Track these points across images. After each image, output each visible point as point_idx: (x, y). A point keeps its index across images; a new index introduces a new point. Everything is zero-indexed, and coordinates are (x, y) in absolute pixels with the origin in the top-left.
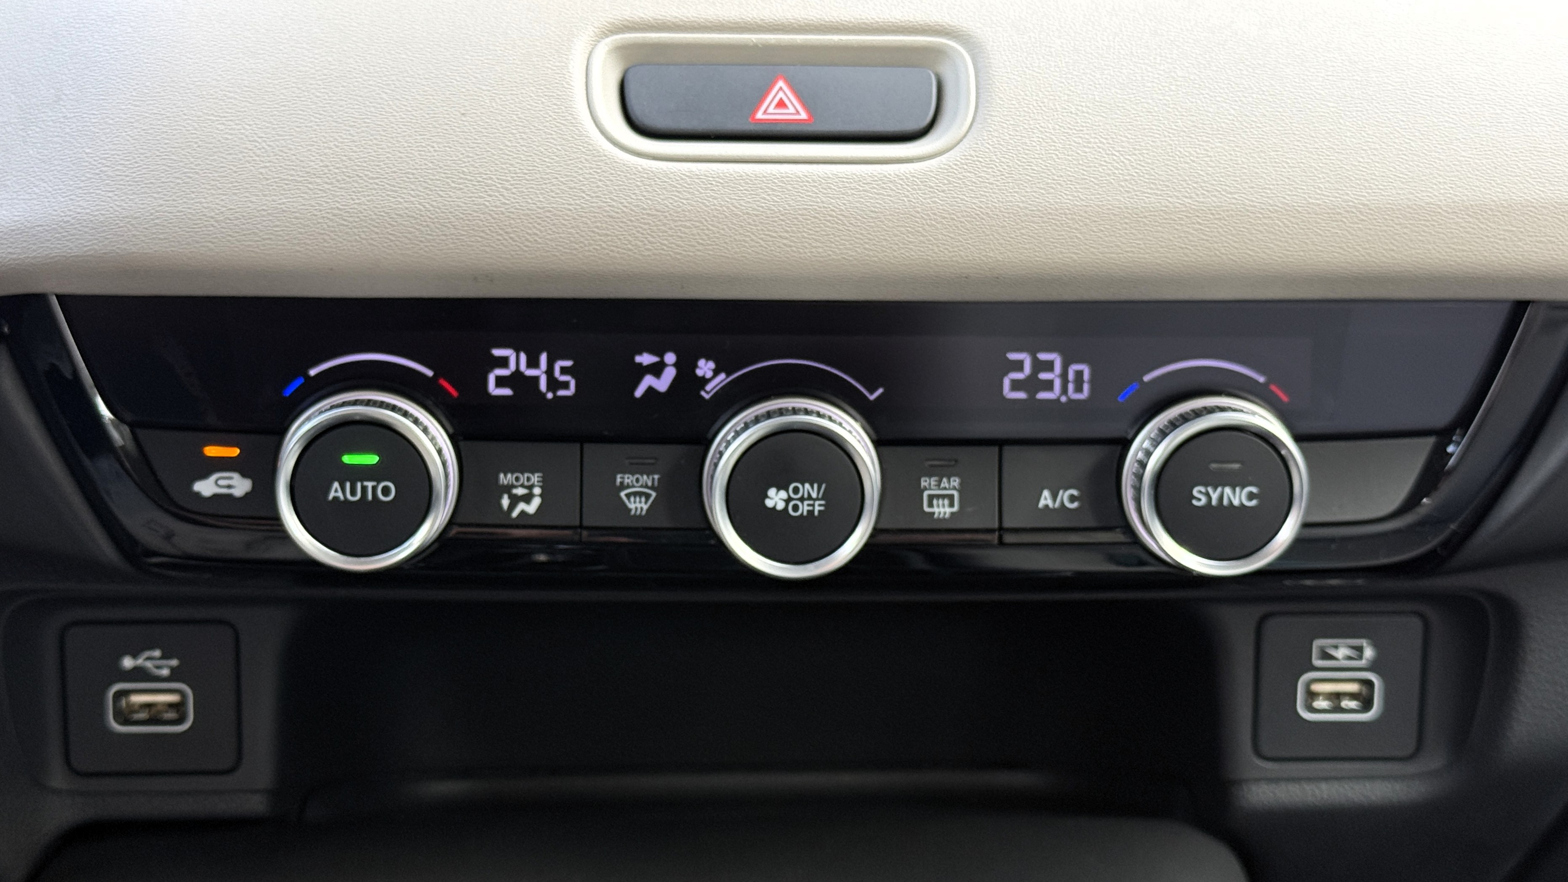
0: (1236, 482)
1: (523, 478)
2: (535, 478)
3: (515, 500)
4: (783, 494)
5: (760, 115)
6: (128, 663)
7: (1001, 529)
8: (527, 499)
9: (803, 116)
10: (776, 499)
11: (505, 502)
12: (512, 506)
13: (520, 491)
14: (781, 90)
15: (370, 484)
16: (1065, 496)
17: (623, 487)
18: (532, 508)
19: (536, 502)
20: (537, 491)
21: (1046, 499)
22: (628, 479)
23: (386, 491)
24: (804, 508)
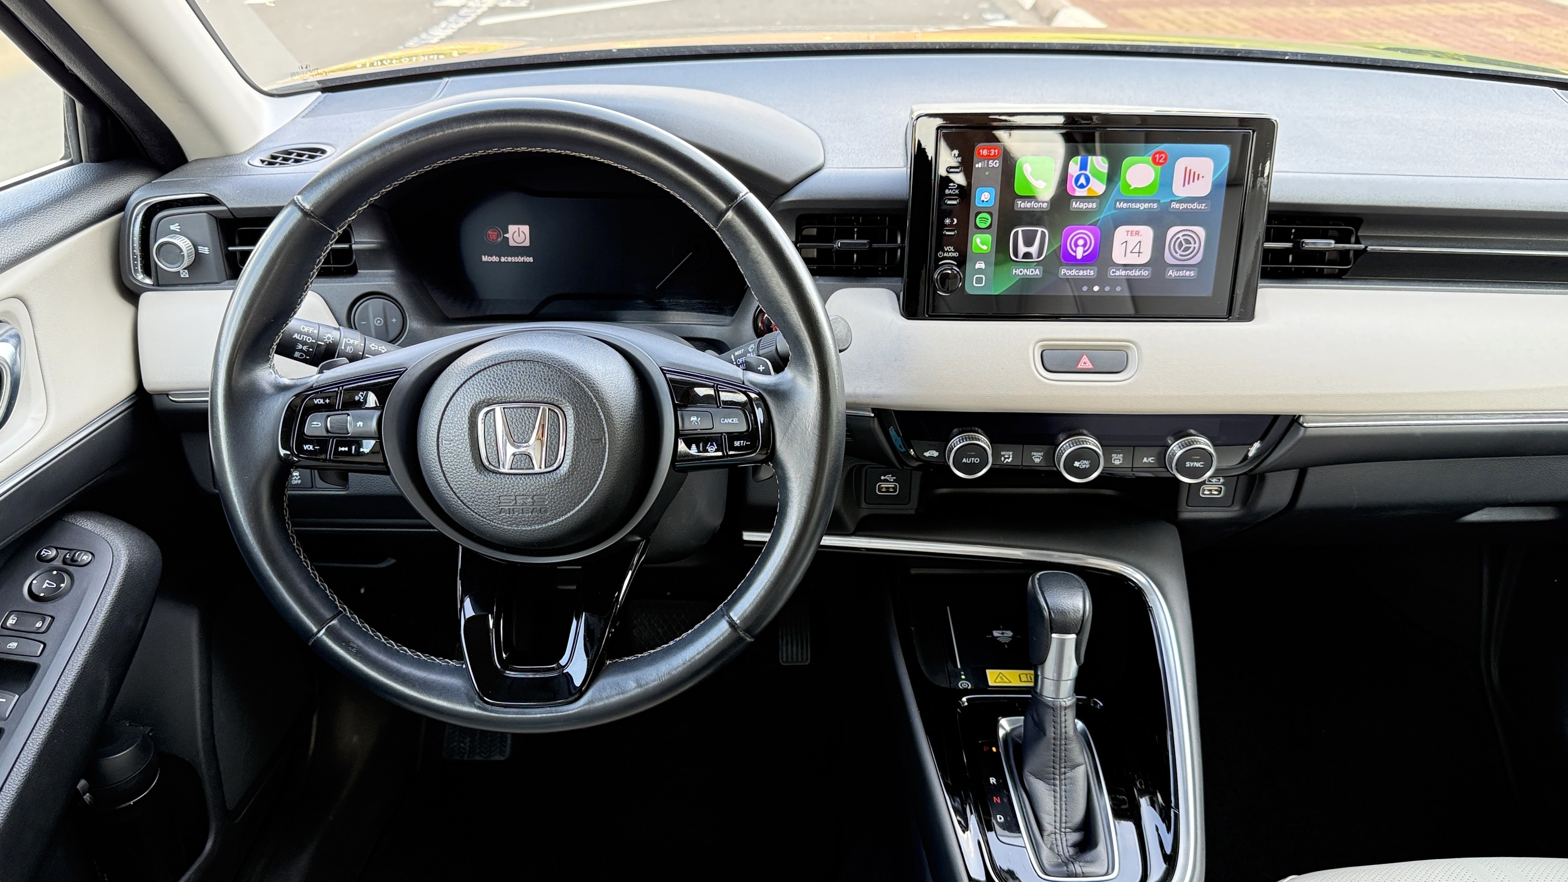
0: (1198, 461)
1: (1008, 453)
2: (1011, 453)
3: (1005, 458)
4: (1079, 463)
5: (1079, 366)
6: (883, 478)
7: (1132, 467)
8: (1008, 458)
9: (1091, 366)
10: (1077, 464)
11: (1003, 459)
12: (1004, 460)
13: (1006, 456)
14: (1085, 359)
15: (973, 459)
16: (1150, 459)
17: (1033, 455)
18: (1009, 460)
19: (1011, 459)
20: (1011, 456)
21: (1145, 460)
22: (1035, 454)
23: (977, 460)
24: (1084, 466)
